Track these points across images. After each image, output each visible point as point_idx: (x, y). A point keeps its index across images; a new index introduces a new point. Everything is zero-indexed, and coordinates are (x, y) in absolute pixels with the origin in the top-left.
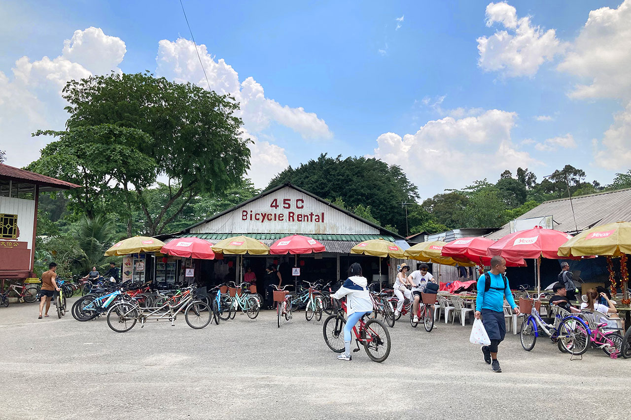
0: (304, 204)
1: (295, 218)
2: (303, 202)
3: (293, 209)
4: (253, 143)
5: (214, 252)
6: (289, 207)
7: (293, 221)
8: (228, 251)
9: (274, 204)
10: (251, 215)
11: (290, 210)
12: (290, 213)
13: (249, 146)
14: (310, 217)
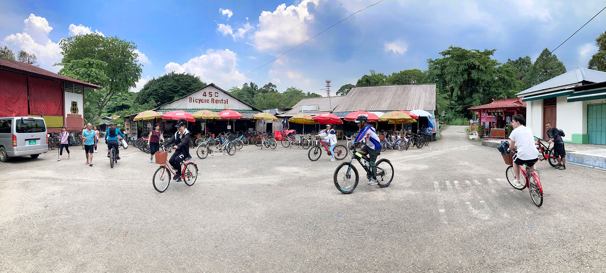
0: (218, 95)
1: (215, 102)
2: (218, 94)
3: (213, 97)
4: (143, 66)
5: (195, 118)
6: (211, 96)
7: (214, 103)
8: (204, 117)
9: (204, 94)
10: (194, 100)
11: (212, 98)
12: (212, 99)
13: (141, 67)
14: (221, 101)
